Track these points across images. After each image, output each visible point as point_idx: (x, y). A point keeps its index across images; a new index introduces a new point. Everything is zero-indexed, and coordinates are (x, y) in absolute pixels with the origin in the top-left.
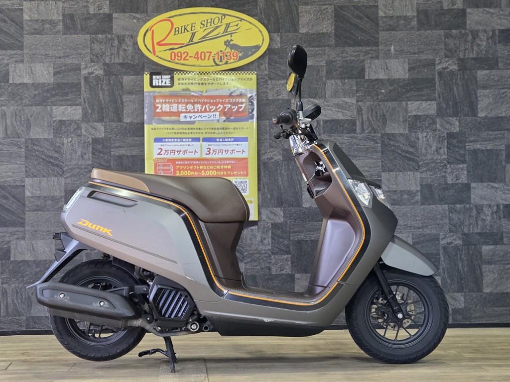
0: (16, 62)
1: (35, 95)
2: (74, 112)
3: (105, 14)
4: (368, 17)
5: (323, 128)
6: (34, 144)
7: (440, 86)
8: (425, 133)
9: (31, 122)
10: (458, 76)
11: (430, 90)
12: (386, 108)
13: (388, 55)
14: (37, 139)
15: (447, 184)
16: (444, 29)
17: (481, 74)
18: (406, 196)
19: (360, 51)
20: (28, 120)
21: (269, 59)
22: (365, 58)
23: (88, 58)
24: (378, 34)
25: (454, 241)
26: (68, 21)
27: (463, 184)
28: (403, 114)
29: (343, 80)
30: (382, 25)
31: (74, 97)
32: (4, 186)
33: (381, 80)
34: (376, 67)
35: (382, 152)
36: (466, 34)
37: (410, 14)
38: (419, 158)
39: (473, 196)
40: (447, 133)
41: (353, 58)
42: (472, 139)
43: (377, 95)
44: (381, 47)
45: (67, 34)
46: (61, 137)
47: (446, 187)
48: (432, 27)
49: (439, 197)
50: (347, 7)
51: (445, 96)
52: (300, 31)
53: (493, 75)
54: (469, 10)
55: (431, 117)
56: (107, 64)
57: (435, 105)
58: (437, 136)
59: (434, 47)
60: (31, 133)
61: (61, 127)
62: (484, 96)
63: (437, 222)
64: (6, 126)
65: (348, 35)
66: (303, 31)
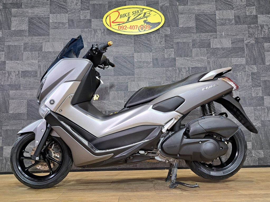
0: (46, 41)
1: (55, 57)
3: (88, 20)
4: (211, 20)
5: (191, 71)
7: (247, 51)
8: (241, 73)
10: (255, 46)
11: (242, 53)
12: (221, 61)
13: (221, 36)
15: (252, 97)
16: (247, 24)
17: (266, 45)
19: (208, 35)
21: (165, 39)
22: (211, 38)
24: (216, 27)
25: (257, 125)
26: (71, 23)
27: (260, 97)
28: (229, 64)
29: (200, 48)
30: (218, 23)
33: (219, 48)
34: (216, 42)
36: (258, 27)
37: (231, 18)
38: (238, 84)
39: (265, 103)
40: (251, 73)
41: (205, 38)
42: (264, 75)
43: (217, 55)
44: (218, 33)
45: (70, 29)
47: (252, 98)
48: (242, 24)
49: (249, 103)
50: (201, 15)
51: (249, 55)
54: (259, 16)
55: (243, 65)
56: (89, 42)
57: (245, 60)
58: (247, 74)
59: (243, 32)
62: (268, 55)
64: (41, 72)
65: (202, 28)
66: (181, 26)
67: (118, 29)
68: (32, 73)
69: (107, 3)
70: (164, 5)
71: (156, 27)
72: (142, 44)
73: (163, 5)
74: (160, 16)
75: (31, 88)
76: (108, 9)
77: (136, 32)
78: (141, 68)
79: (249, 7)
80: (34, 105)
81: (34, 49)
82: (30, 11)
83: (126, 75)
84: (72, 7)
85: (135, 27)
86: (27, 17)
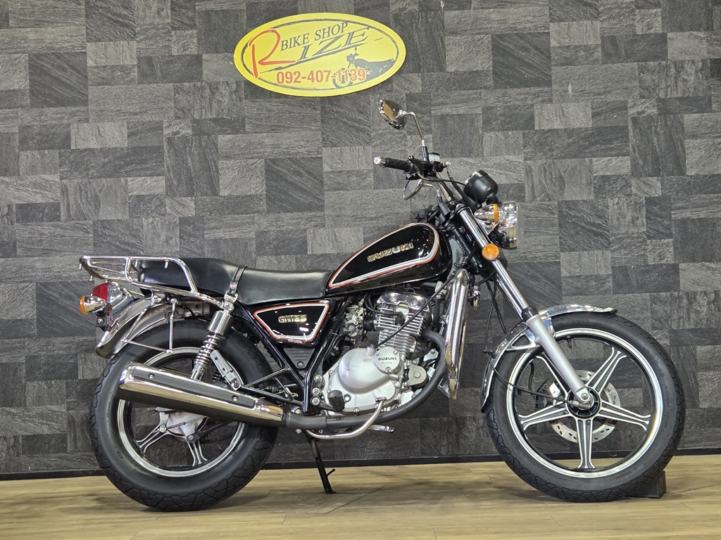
0: (79, 121)
1: (105, 165)
2: (155, 184)
3: (192, 56)
4: (537, 49)
6: (105, 228)
7: (635, 137)
8: (617, 200)
9: (101, 199)
10: (658, 123)
11: (621, 142)
12: (564, 166)
13: (564, 97)
14: (108, 221)
15: (647, 265)
16: (638, 61)
17: (689, 119)
18: (594, 283)
19: (527, 94)
20: (96, 196)
21: (407, 106)
22: (535, 102)
23: (172, 114)
24: (551, 70)
26: (145, 67)
27: (668, 265)
28: (586, 174)
29: (506, 132)
30: (556, 58)
31: (155, 164)
32: (68, 283)
33: (556, 131)
34: (548, 113)
35: (560, 226)
36: (668, 67)
37: (592, 42)
38: (608, 231)
39: (682, 281)
40: (646, 199)
41: (518, 103)
42: (679, 205)
43: (551, 150)
44: (555, 87)
45: (144, 83)
46: (139, 217)
47: (647, 270)
48: (622, 59)
49: (638, 283)
50: (509, 36)
51: (641, 148)
52: (448, 70)
53: (705, 120)
54: (670, 35)
55: (624, 177)
56: (198, 120)
57: (629, 162)
58: (633, 203)
59: (625, 84)
60: (101, 213)
61: (139, 204)
62: (694, 147)
63: (635, 315)
64: (68, 205)
65: (510, 72)
66: (451, 69)
67: (276, 82)
68: (46, 210)
69: (243, 7)
70: (405, 9)
71: (382, 73)
72: (345, 123)
73: (400, 10)
74: (394, 42)
75: (45, 252)
76: (246, 24)
77: (326, 89)
78: (343, 189)
79: (642, 11)
80: (54, 297)
81: (47, 141)
82: (31, 36)
83: (299, 210)
84: (148, 21)
85: (324, 73)
86: (24, 53)
